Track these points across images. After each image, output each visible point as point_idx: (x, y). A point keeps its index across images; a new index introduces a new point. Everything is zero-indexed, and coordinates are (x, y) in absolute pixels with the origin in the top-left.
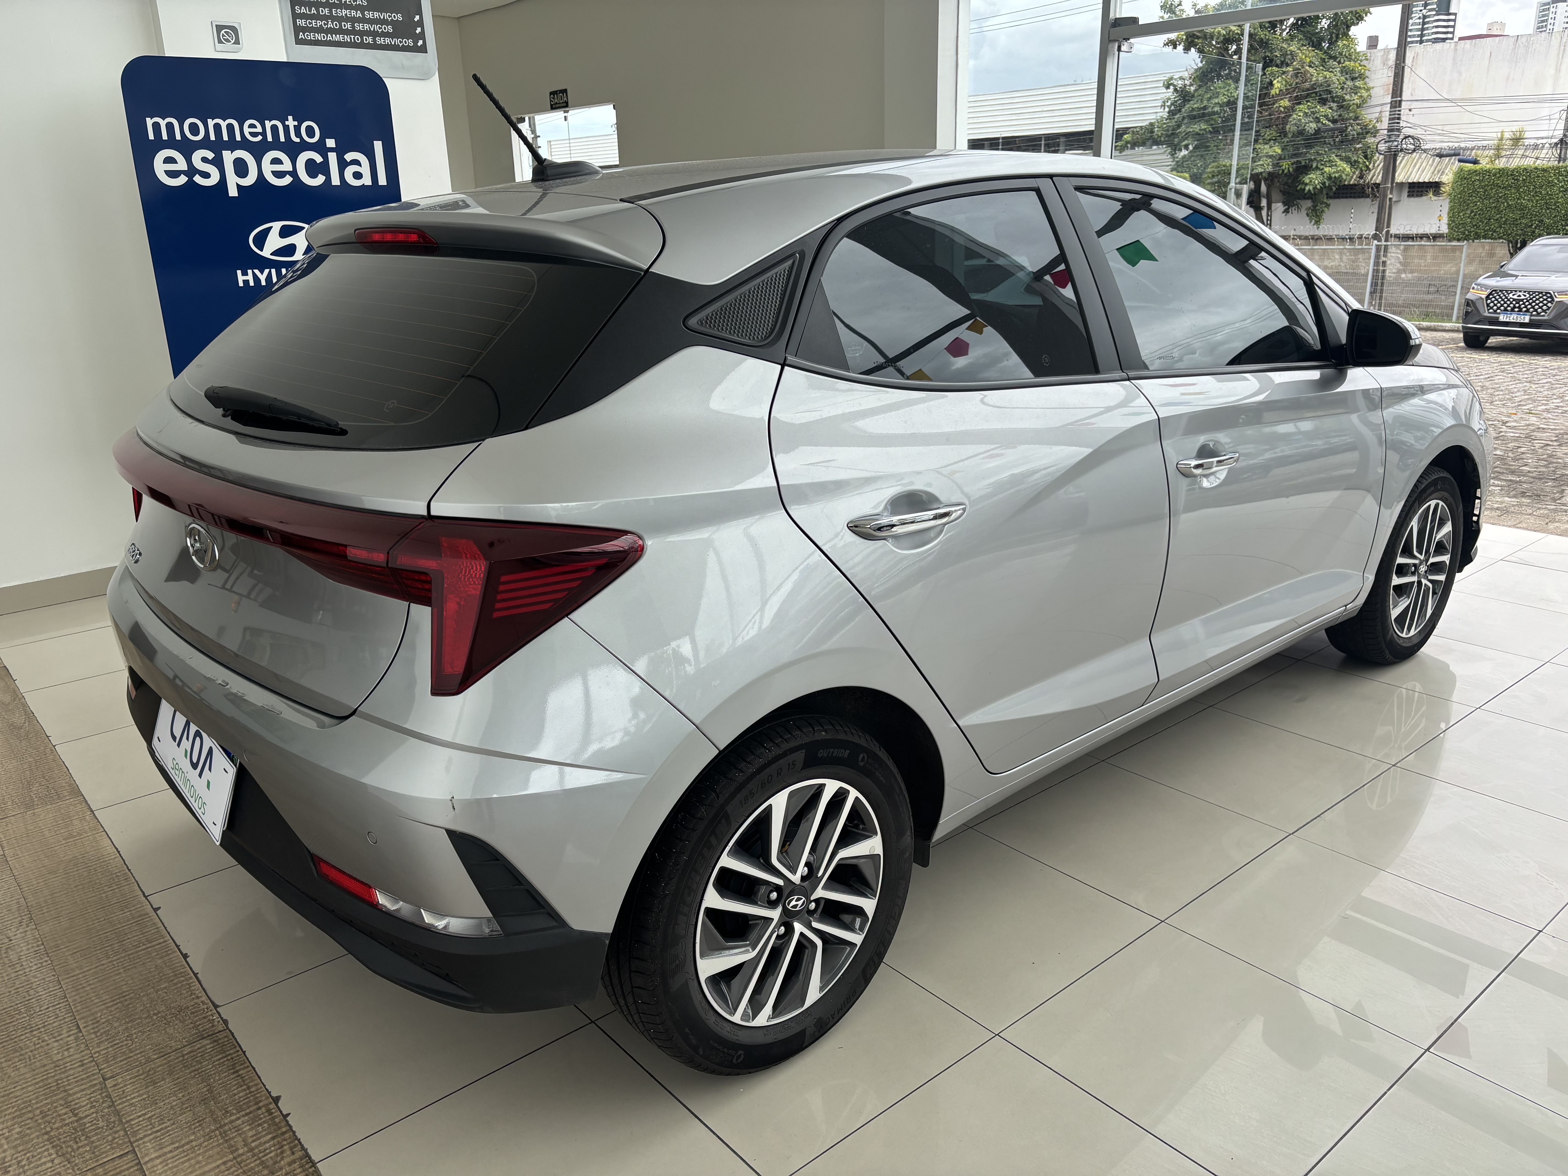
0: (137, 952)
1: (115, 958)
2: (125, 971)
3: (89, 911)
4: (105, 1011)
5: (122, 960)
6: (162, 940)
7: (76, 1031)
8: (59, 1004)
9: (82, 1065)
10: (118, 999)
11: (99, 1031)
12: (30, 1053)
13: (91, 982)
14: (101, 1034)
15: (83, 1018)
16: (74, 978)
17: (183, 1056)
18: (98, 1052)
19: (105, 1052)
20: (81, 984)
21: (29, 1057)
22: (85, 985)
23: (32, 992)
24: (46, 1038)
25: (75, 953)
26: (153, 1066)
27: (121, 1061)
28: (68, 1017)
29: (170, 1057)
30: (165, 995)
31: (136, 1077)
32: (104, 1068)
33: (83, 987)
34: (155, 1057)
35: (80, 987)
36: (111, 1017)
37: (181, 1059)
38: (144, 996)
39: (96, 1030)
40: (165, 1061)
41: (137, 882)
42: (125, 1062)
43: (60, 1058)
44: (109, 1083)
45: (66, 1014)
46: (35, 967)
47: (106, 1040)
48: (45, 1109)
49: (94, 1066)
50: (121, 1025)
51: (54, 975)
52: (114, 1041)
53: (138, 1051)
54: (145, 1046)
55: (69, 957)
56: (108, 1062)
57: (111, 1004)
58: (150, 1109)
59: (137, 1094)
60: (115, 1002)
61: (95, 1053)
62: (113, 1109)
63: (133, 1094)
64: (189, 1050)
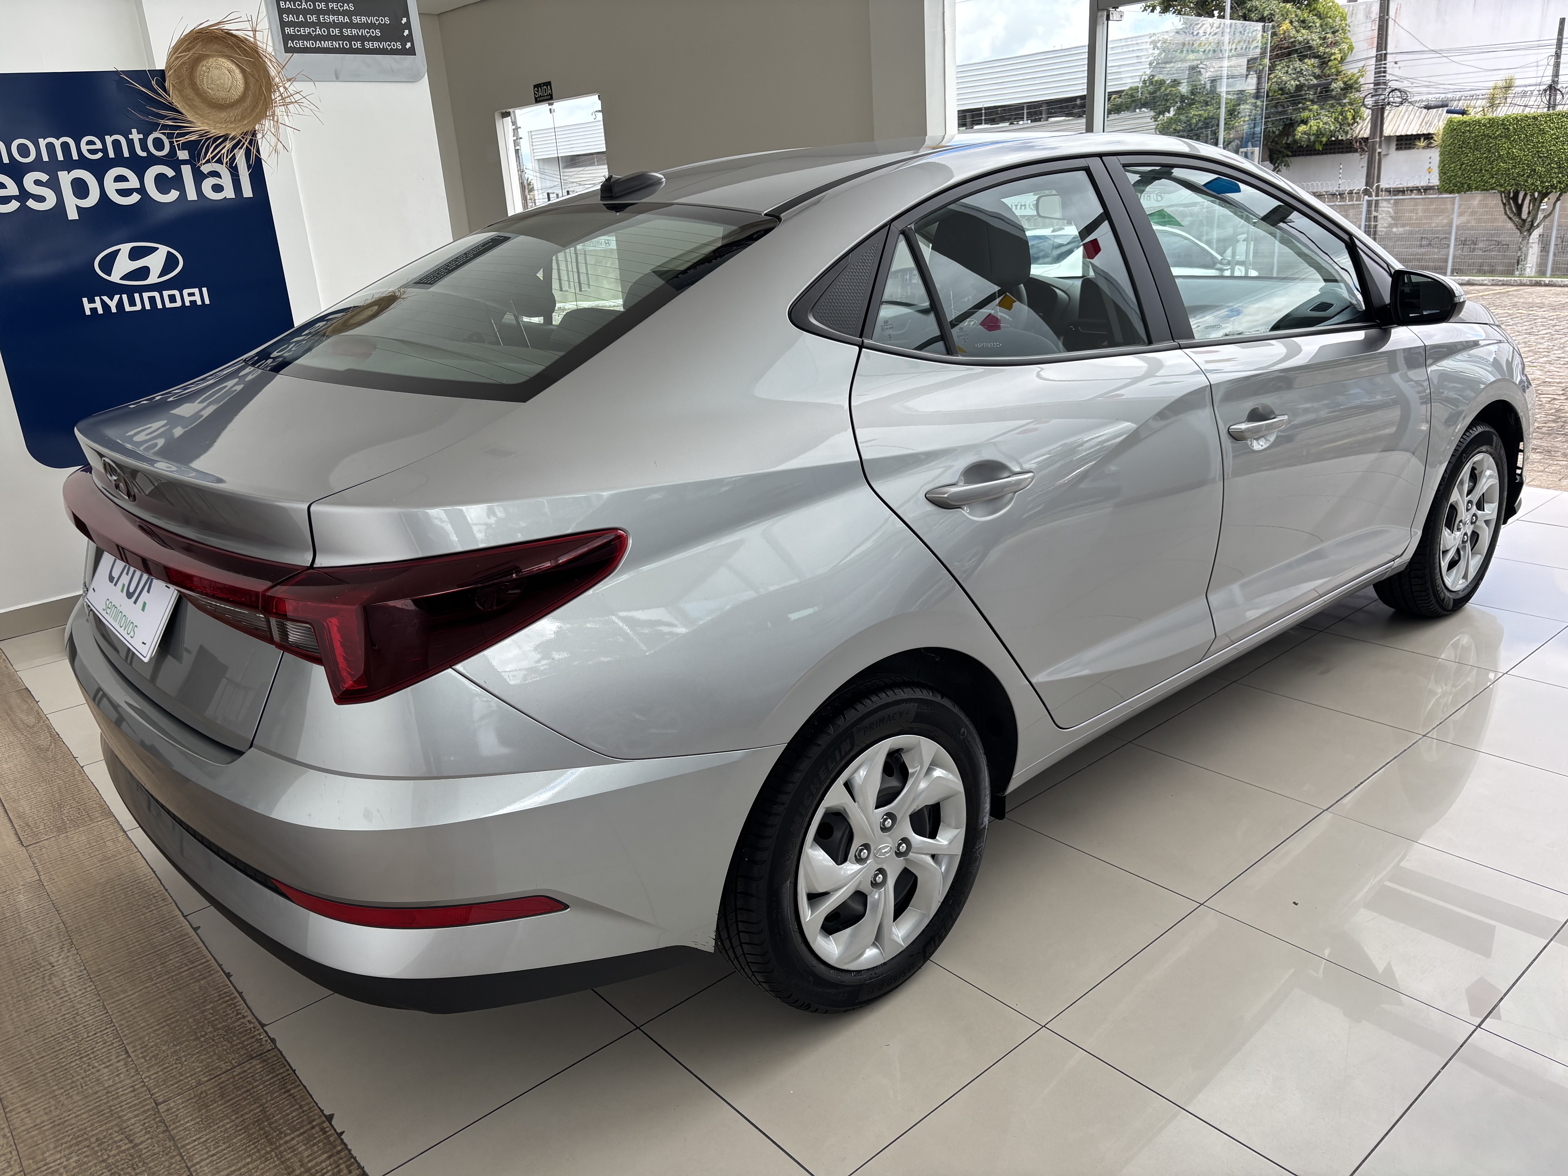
0: (180, 973)
1: (158, 980)
2: (170, 993)
3: (129, 933)
4: (152, 1035)
5: (165, 982)
6: (203, 961)
7: (124, 1056)
8: (106, 1029)
9: (134, 1091)
10: (165, 1021)
11: (147, 1055)
12: (82, 1081)
13: (137, 1006)
14: (150, 1059)
15: (131, 1043)
16: (120, 1002)
17: (234, 1077)
18: (148, 1076)
19: (155, 1076)
20: (126, 1009)
21: (81, 1084)
22: (130, 1009)
23: (78, 1018)
24: (96, 1064)
25: (118, 977)
26: (204, 1089)
27: (172, 1085)
28: (116, 1042)
29: (220, 1078)
30: (211, 1016)
31: (188, 1100)
32: (155, 1093)
33: (129, 1011)
34: (206, 1079)
35: (126, 1011)
36: (158, 1040)
37: (232, 1080)
38: (190, 1017)
39: (145, 1054)
40: (216, 1083)
41: (175, 901)
42: (176, 1086)
43: (111, 1084)
44: (162, 1108)
45: (114, 1039)
46: (80, 993)
47: (156, 1064)
48: (101, 1136)
49: (146, 1091)
50: (169, 1048)
51: (98, 1000)
52: (163, 1064)
53: (188, 1075)
54: (195, 1069)
55: (113, 981)
56: (160, 1086)
57: (159, 1027)
58: (205, 1133)
59: (191, 1118)
60: (162, 1025)
61: (145, 1078)
62: (167, 1134)
63: (187, 1118)
64: (239, 1071)
